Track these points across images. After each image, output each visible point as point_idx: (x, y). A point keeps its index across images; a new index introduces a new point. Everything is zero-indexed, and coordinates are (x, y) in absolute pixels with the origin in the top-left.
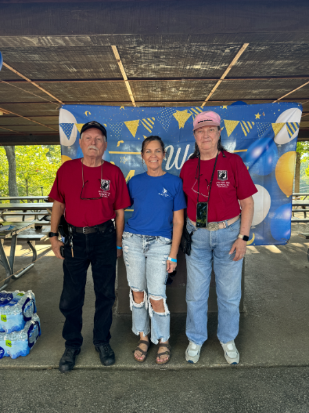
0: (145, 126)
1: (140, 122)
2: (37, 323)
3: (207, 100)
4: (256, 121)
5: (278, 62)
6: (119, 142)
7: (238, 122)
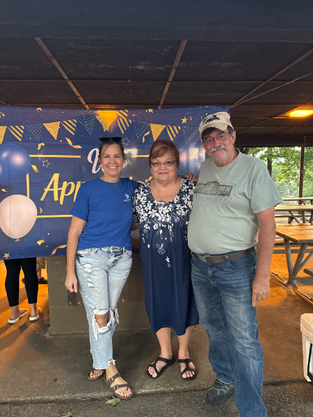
0: (67, 128)
1: (61, 125)
3: (161, 103)
4: (181, 125)
5: (224, 64)
6: (40, 145)
7: (164, 126)
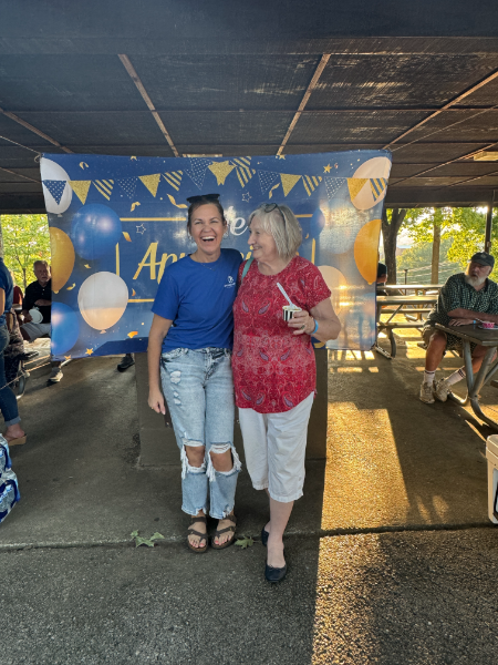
0: (169, 181)
1: (161, 178)
2: (11, 482)
4: (324, 175)
6: (133, 205)
7: (300, 177)
